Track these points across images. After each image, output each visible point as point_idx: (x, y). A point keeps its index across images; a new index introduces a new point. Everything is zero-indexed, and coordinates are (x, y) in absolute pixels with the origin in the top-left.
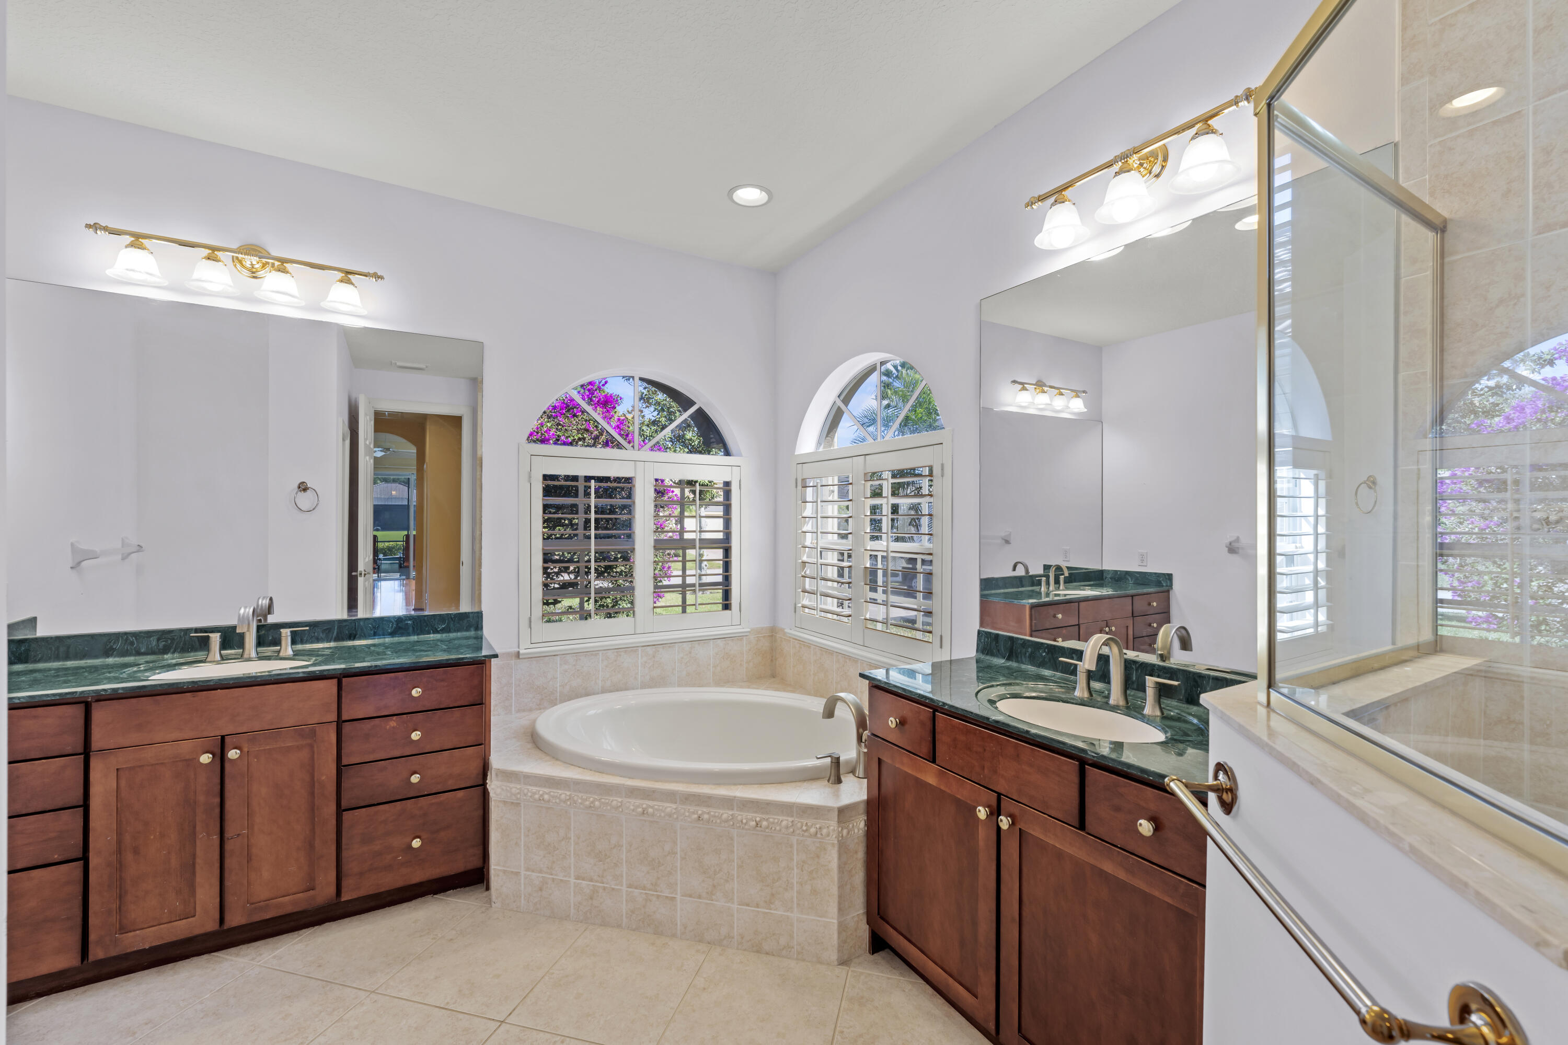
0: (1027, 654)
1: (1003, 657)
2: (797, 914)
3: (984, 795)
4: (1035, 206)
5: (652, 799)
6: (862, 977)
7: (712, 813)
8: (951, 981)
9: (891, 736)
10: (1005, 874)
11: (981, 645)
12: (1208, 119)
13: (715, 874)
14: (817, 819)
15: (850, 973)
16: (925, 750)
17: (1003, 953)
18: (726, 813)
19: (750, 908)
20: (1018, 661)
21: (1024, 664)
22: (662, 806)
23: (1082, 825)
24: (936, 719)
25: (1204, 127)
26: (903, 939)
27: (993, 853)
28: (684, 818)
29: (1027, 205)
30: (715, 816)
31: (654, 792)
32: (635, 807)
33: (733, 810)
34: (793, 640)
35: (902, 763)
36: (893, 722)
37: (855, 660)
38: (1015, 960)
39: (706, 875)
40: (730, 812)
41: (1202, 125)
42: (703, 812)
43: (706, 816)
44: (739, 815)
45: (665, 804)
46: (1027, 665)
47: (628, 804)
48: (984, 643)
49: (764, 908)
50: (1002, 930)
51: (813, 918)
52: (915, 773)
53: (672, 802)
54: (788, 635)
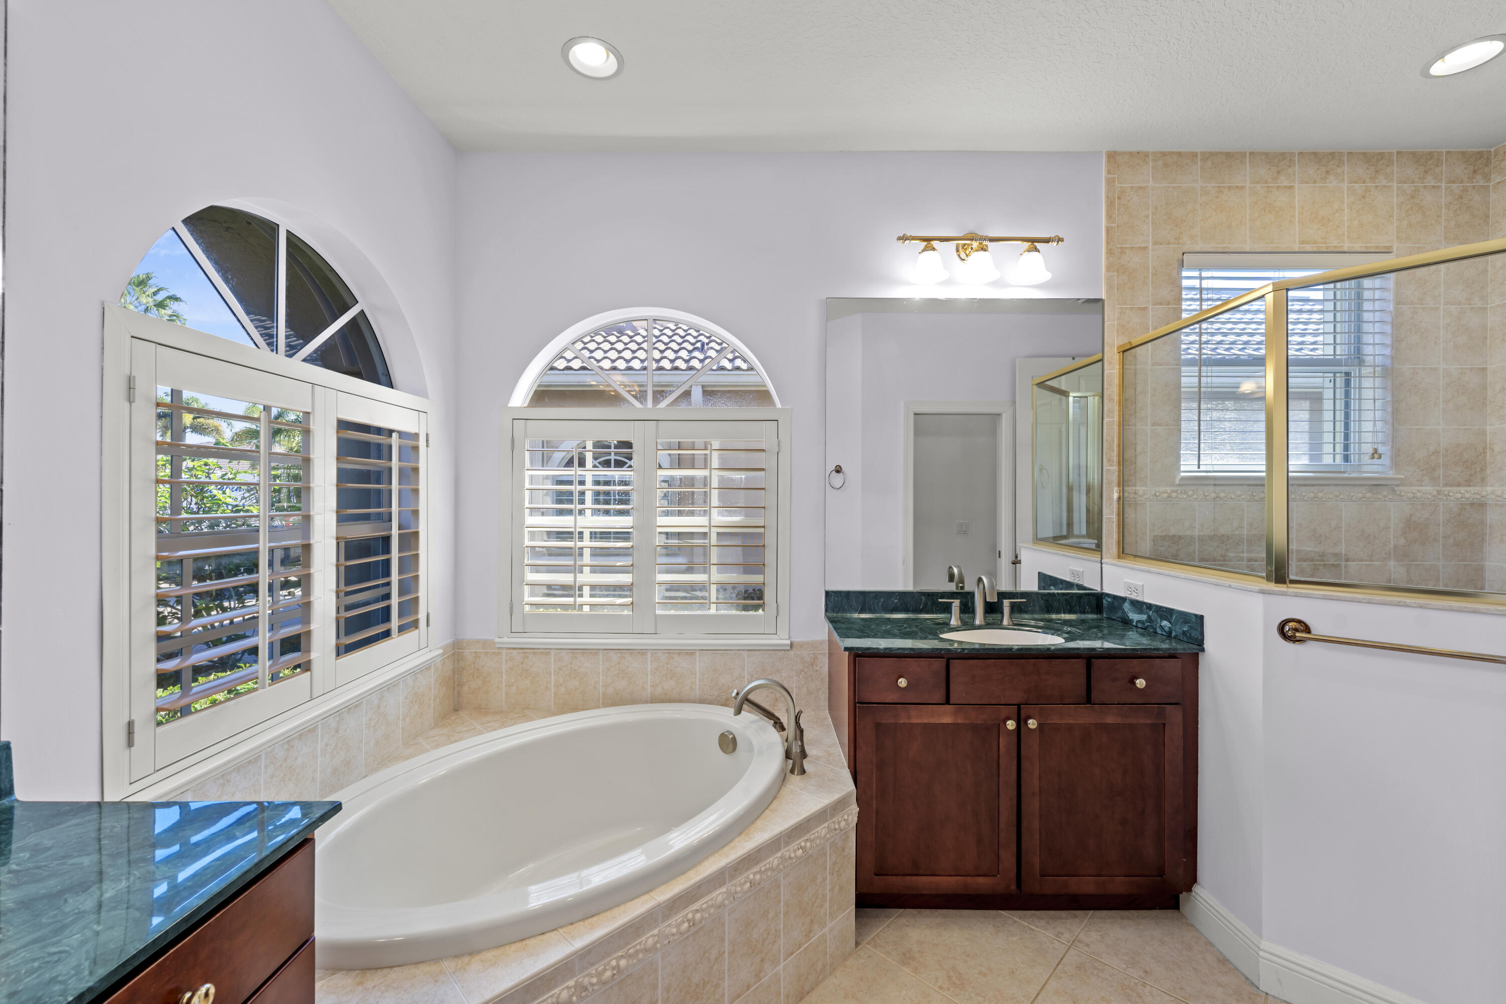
0: (880, 604)
1: (856, 611)
2: (829, 925)
3: (1005, 711)
4: (907, 242)
5: (697, 900)
6: (878, 941)
7: (763, 869)
8: (969, 879)
9: (891, 697)
10: (1025, 764)
11: (831, 604)
12: (1033, 243)
13: (763, 945)
14: (843, 810)
15: (869, 947)
16: (939, 696)
17: (1024, 825)
18: (776, 858)
19: (794, 955)
20: (871, 611)
21: (878, 613)
22: (711, 899)
23: (1089, 700)
24: (951, 665)
25: (1032, 246)
26: (908, 878)
27: (1014, 753)
28: (736, 896)
29: (899, 238)
30: (766, 870)
31: (699, 887)
32: (678, 926)
33: (780, 849)
34: (509, 651)
35: (909, 717)
36: (903, 683)
37: (642, 652)
38: (1036, 825)
39: (755, 954)
40: (779, 855)
41: (1030, 244)
42: (755, 874)
43: (758, 877)
44: (787, 851)
45: (714, 894)
46: (881, 613)
47: (668, 929)
48: (834, 602)
49: (804, 944)
50: (1023, 807)
51: (840, 917)
52: (926, 721)
53: (722, 884)
54: (498, 646)
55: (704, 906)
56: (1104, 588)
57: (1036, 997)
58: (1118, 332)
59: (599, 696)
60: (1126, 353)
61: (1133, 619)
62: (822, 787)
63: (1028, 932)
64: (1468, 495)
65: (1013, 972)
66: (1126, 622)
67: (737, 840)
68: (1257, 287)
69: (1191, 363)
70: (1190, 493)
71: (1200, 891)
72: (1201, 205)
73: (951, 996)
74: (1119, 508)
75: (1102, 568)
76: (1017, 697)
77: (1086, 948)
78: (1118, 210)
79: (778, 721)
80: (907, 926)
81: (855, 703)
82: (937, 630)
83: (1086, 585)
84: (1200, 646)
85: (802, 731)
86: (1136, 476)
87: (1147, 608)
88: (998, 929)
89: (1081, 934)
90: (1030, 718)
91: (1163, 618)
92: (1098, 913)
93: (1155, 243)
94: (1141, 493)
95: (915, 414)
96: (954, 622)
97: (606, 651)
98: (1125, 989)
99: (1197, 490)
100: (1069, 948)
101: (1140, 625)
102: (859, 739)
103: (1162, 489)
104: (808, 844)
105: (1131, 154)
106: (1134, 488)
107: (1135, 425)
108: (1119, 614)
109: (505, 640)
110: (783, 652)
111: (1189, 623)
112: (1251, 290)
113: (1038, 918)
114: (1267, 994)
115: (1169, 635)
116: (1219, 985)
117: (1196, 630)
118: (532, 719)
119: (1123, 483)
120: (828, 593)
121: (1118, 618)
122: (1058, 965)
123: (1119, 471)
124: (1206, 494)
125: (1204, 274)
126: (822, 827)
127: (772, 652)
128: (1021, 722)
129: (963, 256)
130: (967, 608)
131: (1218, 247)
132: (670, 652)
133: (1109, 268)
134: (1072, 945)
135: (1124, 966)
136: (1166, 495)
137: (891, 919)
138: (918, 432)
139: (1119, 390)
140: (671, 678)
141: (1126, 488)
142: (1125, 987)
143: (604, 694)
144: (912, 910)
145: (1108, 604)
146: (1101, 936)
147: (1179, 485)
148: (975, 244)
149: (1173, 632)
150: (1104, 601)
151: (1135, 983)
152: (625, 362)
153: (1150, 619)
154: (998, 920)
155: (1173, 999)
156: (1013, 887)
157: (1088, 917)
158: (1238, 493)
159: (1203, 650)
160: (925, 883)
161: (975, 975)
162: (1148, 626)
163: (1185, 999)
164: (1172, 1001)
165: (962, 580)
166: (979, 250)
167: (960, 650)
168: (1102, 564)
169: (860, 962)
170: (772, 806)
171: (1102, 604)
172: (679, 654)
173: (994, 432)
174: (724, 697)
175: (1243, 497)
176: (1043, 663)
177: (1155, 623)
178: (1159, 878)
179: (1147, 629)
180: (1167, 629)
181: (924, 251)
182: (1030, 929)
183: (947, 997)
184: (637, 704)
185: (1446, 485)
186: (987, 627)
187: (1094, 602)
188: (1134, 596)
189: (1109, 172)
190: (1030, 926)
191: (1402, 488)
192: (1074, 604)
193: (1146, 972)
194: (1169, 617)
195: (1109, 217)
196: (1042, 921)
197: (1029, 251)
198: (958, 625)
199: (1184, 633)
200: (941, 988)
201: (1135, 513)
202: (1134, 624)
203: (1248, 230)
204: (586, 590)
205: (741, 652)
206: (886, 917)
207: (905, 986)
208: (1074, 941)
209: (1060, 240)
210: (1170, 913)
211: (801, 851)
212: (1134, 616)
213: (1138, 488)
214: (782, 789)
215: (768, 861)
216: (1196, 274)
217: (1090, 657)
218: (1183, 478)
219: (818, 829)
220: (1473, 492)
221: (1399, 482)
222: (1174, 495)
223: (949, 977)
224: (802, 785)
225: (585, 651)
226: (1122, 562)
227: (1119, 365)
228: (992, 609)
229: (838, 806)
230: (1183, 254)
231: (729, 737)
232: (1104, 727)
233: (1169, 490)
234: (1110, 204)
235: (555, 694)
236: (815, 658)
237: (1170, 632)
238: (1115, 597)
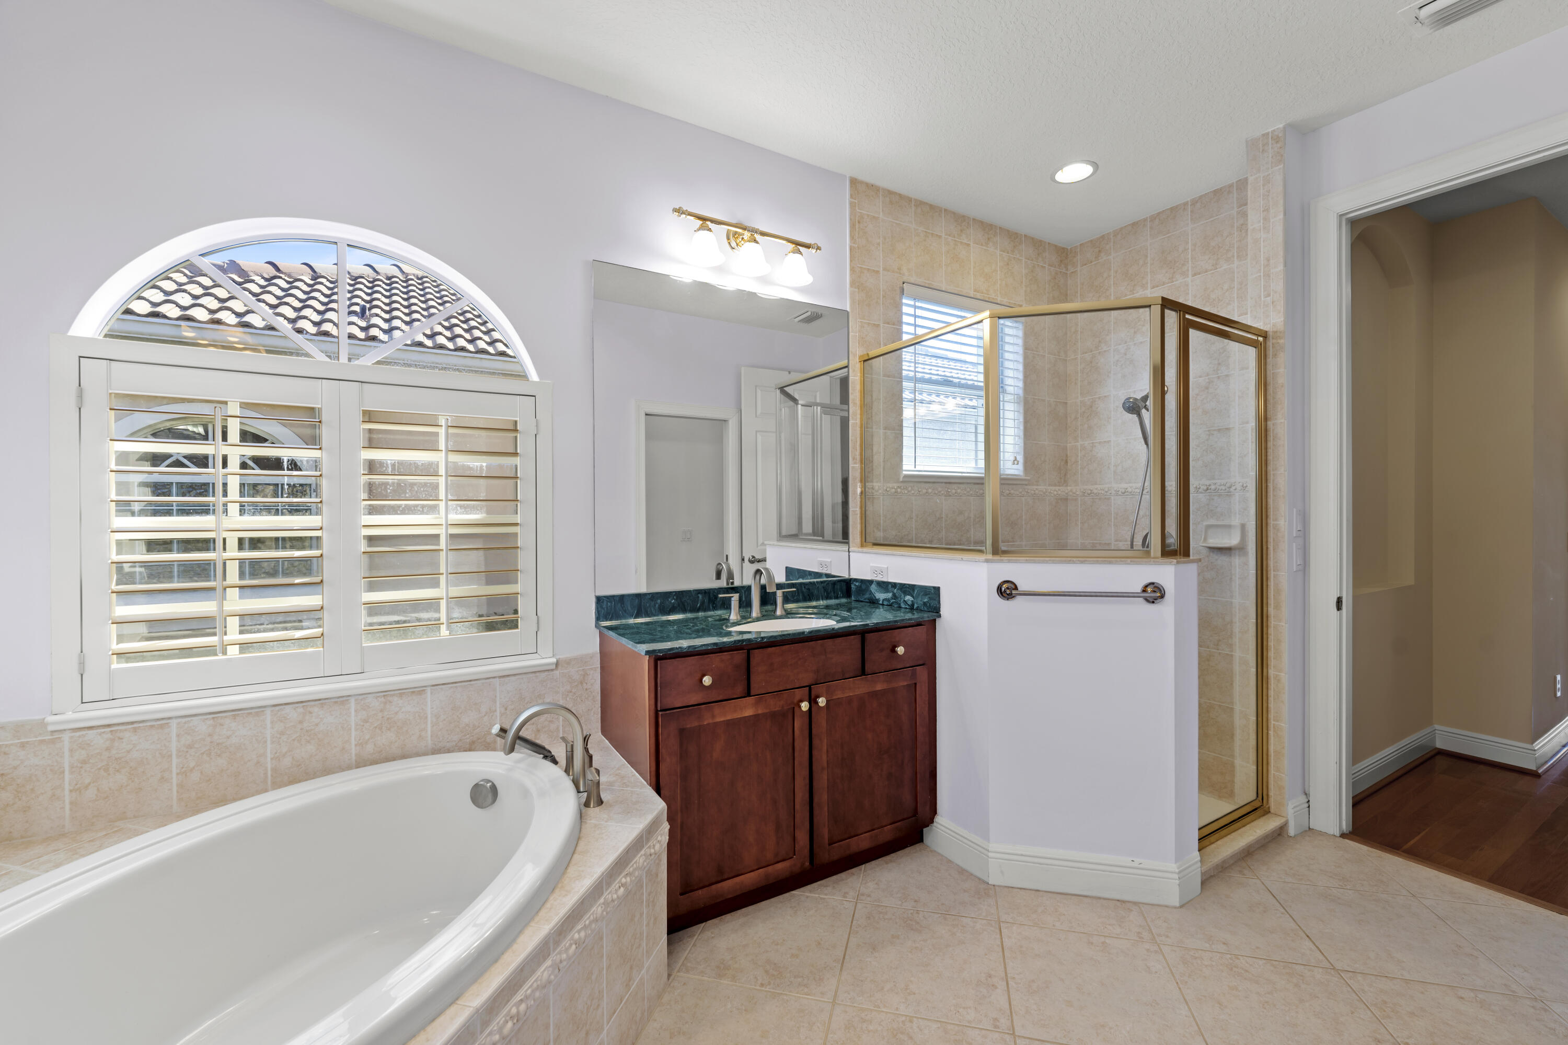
1: (631, 616)
2: (646, 965)
3: (798, 693)
4: (683, 216)
5: (521, 986)
6: (689, 964)
7: (587, 922)
8: (770, 869)
9: (694, 699)
10: (816, 742)
11: (603, 611)
12: (798, 245)
13: (587, 1015)
14: (657, 830)
15: (681, 974)
16: (740, 689)
17: (816, 800)
18: (599, 905)
19: (616, 1014)
20: (648, 615)
21: (655, 615)
22: (536, 981)
23: (863, 672)
24: (751, 656)
25: (796, 248)
26: (714, 887)
27: (807, 733)
28: (561, 966)
29: (675, 210)
30: (591, 923)
31: (522, 970)
32: (500, 1029)
33: (603, 893)
34: (78, 734)
35: (713, 717)
36: (707, 681)
37: (341, 700)
38: (825, 797)
39: (580, 1029)
40: (602, 900)
41: (794, 246)
42: (579, 932)
43: (583, 934)
44: (609, 894)
45: (538, 973)
46: (657, 615)
47: (488, 1039)
48: (607, 608)
49: (625, 996)
50: (815, 784)
51: (655, 952)
52: (729, 717)
53: (545, 959)
54: (50, 728)
55: (529, 991)
56: (851, 574)
57: (844, 958)
58: (859, 343)
59: (266, 774)
60: (865, 363)
61: (879, 599)
62: (629, 812)
63: (821, 902)
64: (1059, 492)
65: (819, 944)
66: (874, 602)
67: (551, 898)
68: (952, 322)
69: (909, 379)
70: (910, 489)
71: (942, 820)
72: (915, 244)
73: (773, 989)
74: (861, 502)
75: (849, 555)
76: (806, 678)
77: (869, 899)
78: (859, 234)
79: (548, 754)
80: (713, 937)
81: (657, 712)
82: (723, 625)
83: (833, 573)
84: (938, 613)
85: (591, 757)
86: (873, 473)
87: (892, 587)
88: (795, 909)
89: (861, 888)
90: (819, 697)
91: (906, 593)
92: (868, 865)
93: (885, 269)
94: (877, 488)
95: (646, 415)
96: (734, 616)
97: (277, 708)
98: (907, 921)
99: (914, 486)
100: (856, 903)
101: (885, 603)
102: (663, 751)
103: (891, 485)
104: (628, 879)
105: (867, 184)
106: (871, 484)
107: (872, 428)
108: (867, 596)
109: (70, 715)
110: (546, 673)
111: (929, 594)
112: (949, 324)
113: (825, 886)
114: (994, 885)
115: (912, 608)
116: (965, 891)
117: (935, 600)
118: (137, 833)
119: (864, 480)
120: (599, 600)
121: (865, 599)
122: (852, 922)
123: (861, 469)
124: (919, 490)
125: (918, 304)
126: (639, 855)
127: (531, 675)
128: (813, 701)
129: (734, 244)
130: (745, 604)
131: (925, 283)
132: (386, 694)
133: (853, 284)
134: (857, 900)
135: (900, 903)
136: (894, 490)
137: (696, 937)
138: (650, 436)
139: (861, 396)
140: (389, 729)
141: (867, 484)
142: (905, 920)
143: (274, 770)
144: (713, 920)
145: (856, 589)
146: (876, 884)
147: (902, 482)
148: (747, 235)
149: (915, 604)
150: (853, 586)
151: (911, 913)
152: (233, 316)
153: (895, 596)
154: (792, 900)
155: (940, 915)
156: (807, 864)
157: (863, 871)
158: (940, 489)
159: (940, 616)
160: (729, 887)
161: (789, 960)
162: (893, 603)
163: (948, 912)
164: (939, 917)
165: (730, 576)
166: (752, 242)
167: (760, 640)
168: (849, 552)
169: (676, 994)
170: (579, 848)
171: (851, 588)
172: (401, 695)
173: (719, 439)
174: (468, 740)
175: (942, 492)
176: (829, 642)
177: (899, 599)
178: (914, 818)
179: (892, 605)
180: (910, 603)
181: (699, 229)
182: (821, 898)
183: (769, 992)
184: (334, 773)
185: (1049, 485)
186: (765, 618)
187: (844, 588)
188: (880, 578)
189: (851, 196)
190: (821, 896)
191: (1029, 487)
192: (830, 590)
193: (916, 901)
194: (911, 592)
195: (852, 237)
196: (828, 888)
197: (794, 252)
198: (737, 619)
199: (925, 604)
200: (762, 985)
201: (873, 506)
202: (881, 602)
203: (944, 272)
204: (233, 624)
205: (491, 680)
206: (690, 937)
207: (729, 998)
208: (858, 896)
209: (818, 248)
210: (918, 846)
211: (622, 889)
212: (881, 596)
213: (874, 484)
214: (583, 827)
215: (591, 912)
216: (912, 303)
217: (862, 633)
218: (906, 476)
219: (635, 860)
220: (1062, 490)
221: (1026, 483)
222: (899, 490)
223: (767, 972)
224: (606, 816)
225: (236, 713)
226: (865, 550)
227: (861, 373)
228: (767, 599)
229: (650, 830)
230: (903, 283)
231: (486, 787)
232: (874, 695)
233: (895, 485)
234: (853, 226)
235: (181, 786)
236: (585, 675)
237: (913, 605)
238: (862, 581)
